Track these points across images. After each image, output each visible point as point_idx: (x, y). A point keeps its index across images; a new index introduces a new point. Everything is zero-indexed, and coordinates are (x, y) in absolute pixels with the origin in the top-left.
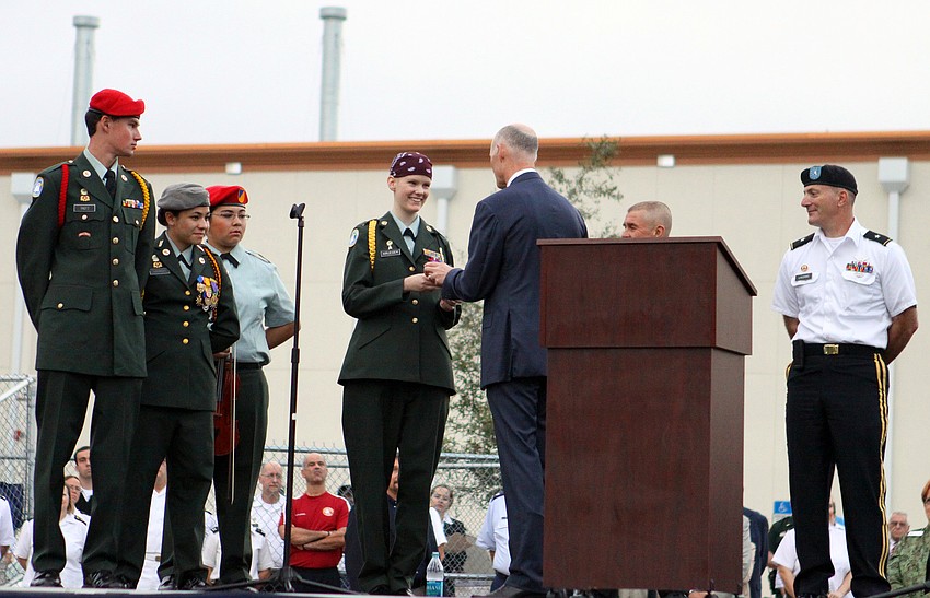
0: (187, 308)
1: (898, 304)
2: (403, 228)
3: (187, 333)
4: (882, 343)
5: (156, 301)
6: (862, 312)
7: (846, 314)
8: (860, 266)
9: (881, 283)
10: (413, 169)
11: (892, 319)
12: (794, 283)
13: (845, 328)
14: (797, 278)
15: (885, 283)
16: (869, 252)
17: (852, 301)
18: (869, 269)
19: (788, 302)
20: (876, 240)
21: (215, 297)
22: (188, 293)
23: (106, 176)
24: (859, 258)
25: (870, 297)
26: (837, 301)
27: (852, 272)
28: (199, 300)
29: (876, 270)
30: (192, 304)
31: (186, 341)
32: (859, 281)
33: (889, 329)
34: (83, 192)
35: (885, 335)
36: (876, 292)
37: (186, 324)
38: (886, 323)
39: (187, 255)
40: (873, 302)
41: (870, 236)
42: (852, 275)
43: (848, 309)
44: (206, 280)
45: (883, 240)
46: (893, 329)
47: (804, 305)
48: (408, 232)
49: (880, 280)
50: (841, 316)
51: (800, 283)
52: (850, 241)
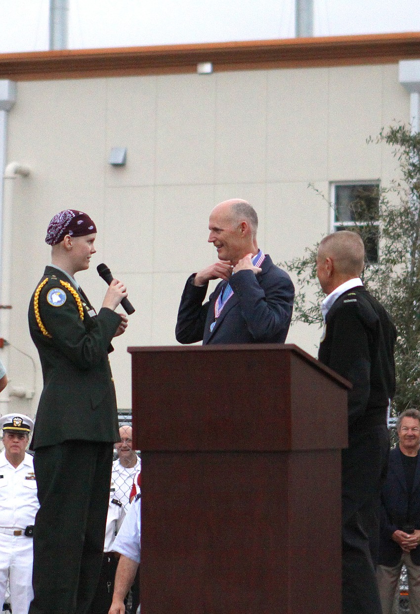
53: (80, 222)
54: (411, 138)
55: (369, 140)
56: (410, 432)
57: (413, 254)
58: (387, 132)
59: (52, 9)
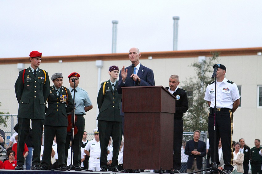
0: (58, 102)
1: (235, 98)
2: (112, 84)
3: (58, 108)
4: (231, 108)
5: (51, 101)
6: (227, 100)
7: (223, 100)
8: (226, 89)
9: (231, 93)
10: (115, 69)
11: (234, 102)
12: (210, 93)
13: (222, 104)
14: (211, 92)
15: (232, 93)
16: (228, 85)
17: (224, 97)
18: (228, 90)
19: (208, 98)
20: (230, 83)
21: (65, 99)
22: (58, 99)
23: (34, 71)
24: (226, 87)
25: (228, 96)
26: (221, 98)
27: (224, 90)
28: (61, 100)
29: (230, 90)
30: (59, 101)
31: (58, 110)
32: (226, 93)
33: (233, 104)
34: (28, 76)
35: (232, 106)
36: (230, 95)
37: (58, 106)
38: (232, 103)
39: (59, 90)
40: (229, 98)
41: (228, 82)
42: (224, 91)
43: (223, 99)
44: (63, 96)
45: (232, 83)
46: (234, 104)
47: (212, 98)
48: (113, 85)
49: (231, 92)
50: (222, 101)
51: (211, 93)
52: (223, 83)
53: (112, 68)
54: (199, 66)
55: (188, 66)
56: (197, 136)
57: (199, 94)
58: (193, 64)
59: (113, 44)
